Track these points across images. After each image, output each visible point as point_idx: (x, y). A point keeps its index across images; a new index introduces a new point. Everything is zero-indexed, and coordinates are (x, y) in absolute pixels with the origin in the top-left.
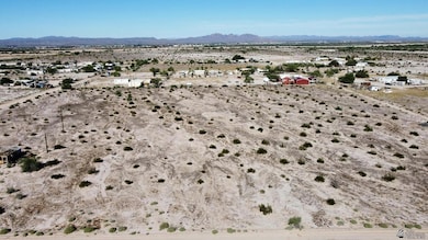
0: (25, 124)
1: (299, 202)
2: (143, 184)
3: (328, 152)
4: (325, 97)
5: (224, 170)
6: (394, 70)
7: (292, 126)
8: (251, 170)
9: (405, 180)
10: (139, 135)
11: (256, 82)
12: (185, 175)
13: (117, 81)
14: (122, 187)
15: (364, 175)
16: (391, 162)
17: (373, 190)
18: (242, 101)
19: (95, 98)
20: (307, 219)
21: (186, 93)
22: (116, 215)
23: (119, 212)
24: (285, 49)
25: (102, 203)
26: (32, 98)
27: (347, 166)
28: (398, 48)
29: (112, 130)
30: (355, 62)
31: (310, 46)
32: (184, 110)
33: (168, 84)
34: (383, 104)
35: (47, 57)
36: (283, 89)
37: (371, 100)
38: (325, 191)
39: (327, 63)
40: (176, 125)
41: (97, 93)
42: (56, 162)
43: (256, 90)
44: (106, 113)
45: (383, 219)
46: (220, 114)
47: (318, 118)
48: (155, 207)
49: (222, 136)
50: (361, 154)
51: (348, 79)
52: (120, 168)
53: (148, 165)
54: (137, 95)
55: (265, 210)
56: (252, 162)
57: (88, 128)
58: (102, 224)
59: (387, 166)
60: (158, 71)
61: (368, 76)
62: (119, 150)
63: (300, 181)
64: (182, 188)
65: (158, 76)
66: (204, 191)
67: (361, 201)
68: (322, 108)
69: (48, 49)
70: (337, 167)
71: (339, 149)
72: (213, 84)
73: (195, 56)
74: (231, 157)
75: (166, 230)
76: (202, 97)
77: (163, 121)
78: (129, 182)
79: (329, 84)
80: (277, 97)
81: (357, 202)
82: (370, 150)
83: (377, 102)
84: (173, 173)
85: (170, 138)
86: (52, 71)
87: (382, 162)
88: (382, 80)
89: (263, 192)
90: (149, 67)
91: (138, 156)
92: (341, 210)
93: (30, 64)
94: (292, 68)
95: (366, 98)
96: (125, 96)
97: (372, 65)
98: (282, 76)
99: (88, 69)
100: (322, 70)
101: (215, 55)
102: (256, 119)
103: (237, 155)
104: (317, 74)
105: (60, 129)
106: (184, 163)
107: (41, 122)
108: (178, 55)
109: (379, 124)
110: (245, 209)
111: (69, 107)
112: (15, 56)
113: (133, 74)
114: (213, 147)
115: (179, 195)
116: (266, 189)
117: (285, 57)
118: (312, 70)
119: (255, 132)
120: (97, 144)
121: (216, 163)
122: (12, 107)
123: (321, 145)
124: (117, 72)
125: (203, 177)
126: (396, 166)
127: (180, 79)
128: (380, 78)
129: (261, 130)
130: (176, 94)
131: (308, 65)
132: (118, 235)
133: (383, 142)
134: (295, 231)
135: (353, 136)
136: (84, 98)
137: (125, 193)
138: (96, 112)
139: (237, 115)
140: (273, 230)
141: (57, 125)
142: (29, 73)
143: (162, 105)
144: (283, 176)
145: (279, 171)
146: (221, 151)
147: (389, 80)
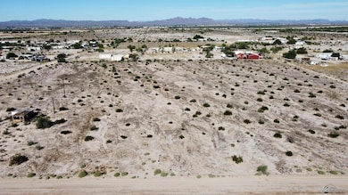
0: (32, 91)
1: (263, 154)
2: (135, 138)
3: (281, 114)
4: (274, 69)
5: (199, 128)
6: (328, 48)
7: (250, 93)
8: (221, 128)
9: (347, 137)
10: (127, 100)
11: (215, 58)
12: (169, 132)
13: (102, 56)
14: (119, 141)
15: (313, 132)
16: (334, 122)
17: (322, 145)
18: (206, 73)
19: (86, 69)
20: (271, 168)
21: (159, 66)
22: (117, 163)
23: (120, 161)
24: (235, 30)
25: (105, 153)
26: (35, 69)
27: (299, 126)
28: (328, 30)
29: (104, 95)
30: (294, 42)
31: (257, 28)
32: (160, 79)
33: (144, 58)
34: (322, 75)
35: (42, 36)
36: (238, 63)
37: (311, 72)
38: (282, 145)
39: (271, 42)
40: (154, 91)
41: (87, 66)
42: (63, 121)
43: (216, 64)
44: (97, 81)
45: (333, 168)
46: (190, 83)
47: (270, 87)
48: (148, 156)
49: (194, 101)
50: (308, 115)
51: (290, 55)
52: (115, 126)
53: (137, 123)
54: (119, 67)
55: (237, 160)
56: (221, 122)
57: (85, 94)
58: (108, 170)
59: (331, 126)
60: (134, 47)
61: (306, 53)
62: (112, 111)
63: (262, 137)
64: (167, 142)
65: (134, 52)
66: (186, 145)
67: (313, 153)
68: (272, 78)
69: (41, 30)
70: (290, 126)
71: (291, 113)
72: (181, 59)
73: (162, 36)
74: (203, 118)
75: (159, 175)
76: (172, 69)
77: (143, 89)
78: (124, 137)
79: (275, 59)
80: (235, 69)
81: (310, 154)
82: (316, 112)
83: (317, 74)
84: (158, 130)
85: (151, 102)
86: (48, 48)
87: (326, 122)
88: (319, 56)
89: (233, 145)
90: (128, 44)
91: (128, 116)
92: (297, 160)
93: (29, 42)
94: (243, 46)
95: (307, 70)
96: (110, 68)
97: (309, 43)
98: (237, 52)
99: (77, 46)
100: (268, 48)
101: (178, 35)
102: (219, 87)
103: (208, 116)
104: (263, 51)
105: (62, 95)
106: (166, 123)
107: (45, 89)
108: (147, 34)
109: (321, 92)
110: (221, 159)
111: (65, 77)
112: (14, 35)
113: (114, 50)
114: (188, 109)
115: (167, 148)
116: (236, 143)
117: (237, 37)
118: (260, 47)
119: (220, 98)
120: (94, 107)
121: (192, 123)
122: (20, 77)
123: (275, 109)
124: (101, 50)
125: (183, 133)
126: (338, 126)
127: (153, 54)
128: (317, 55)
129: (225, 96)
130: (151, 66)
131: (256, 44)
132: (122, 179)
133: (326, 106)
134: (263, 177)
135: (301, 101)
136: (77, 70)
137: (122, 146)
138: (89, 81)
139: (204, 84)
140: (243, 176)
141: (60, 91)
142: (29, 49)
143: (141, 76)
144: (248, 133)
145: (244, 129)
146: (194, 113)
147: (325, 56)
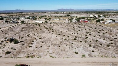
0: (13, 32)
1: (85, 51)
2: (45, 46)
3: (93, 39)
4: (92, 26)
5: (65, 44)
6: (111, 18)
7: (83, 33)
8: (72, 44)
9: (113, 46)
10: (43, 35)
11: (73, 22)
12: (55, 45)
13: (36, 21)
14: (39, 48)
15: (102, 45)
16: (109, 42)
17: (104, 49)
18: (70, 27)
19: (30, 26)
20: (87, 55)
21: (54, 24)
22: (39, 54)
24: (81, 13)
25: (35, 51)
26: (14, 26)
27: (98, 43)
28: (113, 13)
29: (36, 34)
30: (101, 16)
31: (88, 12)
32: (54, 29)
33: (49, 22)
34: (108, 27)
35: (16, 15)
36: (81, 23)
38: (91, 48)
39: (93, 17)
40: (52, 33)
41: (31, 25)
42: (22, 42)
43: (73, 24)
44: (34, 29)
45: (106, 55)
46: (64, 30)
47: (90, 31)
48: (48, 52)
49: (65, 35)
50: (101, 40)
51: (98, 21)
52: (39, 43)
53: (46, 42)
54: (41, 25)
55: (76, 53)
56: (73, 42)
57: (30, 33)
58: (35, 56)
59: (108, 43)
60: (47, 19)
61: (104, 20)
62: (38, 38)
63: (85, 46)
64: (55, 48)
66: (60, 49)
67: (101, 51)
68: (91, 28)
69: (16, 13)
70: (95, 43)
71: (95, 39)
72: (62, 22)
73: (56, 15)
74: (67, 41)
75: (51, 57)
77: (49, 32)
78: (41, 46)
79: (93, 22)
80: (79, 26)
81: (100, 52)
82: (104, 39)
83: (106, 27)
84: (52, 44)
85: (51, 36)
86: (18, 19)
87: (107, 42)
88: (108, 21)
89: (75, 49)
90: (45, 17)
91: (43, 40)
92: (95, 53)
93: (12, 17)
94: (83, 18)
95: (103, 26)
96: (38, 25)
97: (105, 17)
98: (80, 20)
99: (28, 18)
100: (91, 19)
101: (62, 15)
102: (74, 31)
103: (69, 40)
104: (90, 20)
105: (22, 34)
106: (55, 42)
107: (17, 32)
108: (52, 14)
109: (107, 33)
110: (71, 53)
111: (24, 28)
112: (7, 15)
113: (40, 19)
114: (62, 38)
115: (54, 50)
116: (76, 48)
117: (81, 15)
118: (89, 18)
119: (73, 34)
120: (32, 37)
121: (63, 42)
122: (9, 28)
123: (91, 38)
125: (60, 45)
126: (110, 43)
127: (53, 21)
128: (107, 21)
129: (75, 34)
130: (52, 25)
131: (88, 17)
132: (40, 58)
133: (107, 37)
134: (84, 58)
135: (99, 36)
136: (28, 26)
137: (40, 49)
138: (31, 29)
139: (68, 30)
140: (78, 58)
141: (22, 32)
142: (12, 19)
143: (48, 28)
144: (81, 45)
145: (79, 44)
146: (64, 39)
147: (110, 21)
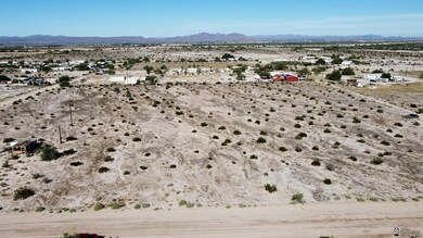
0: (32, 119)
1: (299, 183)
2: (156, 168)
3: (321, 141)
4: (315, 93)
5: (229, 157)
6: (378, 68)
7: (287, 119)
8: (253, 157)
9: (392, 164)
10: (145, 128)
11: (248, 80)
12: (194, 161)
13: (113, 79)
14: (138, 172)
15: (355, 159)
16: (379, 148)
17: (364, 172)
18: (237, 97)
19: (95, 94)
20: (307, 196)
21: (183, 89)
22: (137, 195)
23: (140, 193)
25: (123, 185)
26: (33, 94)
27: (340, 153)
28: (381, 47)
29: (118, 123)
30: (341, 61)
31: (297, 45)
32: (183, 105)
33: (163, 81)
34: (369, 98)
35: (37, 56)
36: (274, 85)
37: (357, 95)
38: (321, 172)
39: (313, 61)
40: (177, 118)
41: (96, 90)
42: (71, 152)
43: (248, 86)
44: (109, 108)
45: (373, 195)
46: (217, 109)
47: (310, 112)
48: (171, 188)
49: (223, 128)
50: (351, 142)
51: (335, 77)
52: (133, 156)
53: (158, 153)
54: (135, 91)
55: (270, 189)
56: (254, 150)
57: (95, 122)
58: (127, 203)
59: (375, 152)
60: (152, 68)
61: (353, 74)
62: (129, 140)
63: (299, 165)
64: (193, 172)
65: (152, 74)
66: (213, 175)
67: (354, 181)
68: (312, 103)
69: (37, 48)
70: (330, 153)
71: (332, 138)
72: (207, 81)
73: (185, 55)
74: (233, 146)
75: (185, 206)
76: (198, 93)
77: (164, 116)
78: (142, 168)
79: (317, 81)
80: (270, 93)
81: (350, 182)
82: (359, 138)
83: (363, 97)
84: (182, 160)
85: (174, 130)
86: (47, 70)
87: (370, 148)
88: (367, 76)
89: (266, 174)
90: (144, 64)
91: (147, 146)
92: (336, 188)
93: (22, 63)
94: (281, 66)
95: (353, 93)
96: (123, 92)
97: (357, 63)
98: (273, 74)
99: (82, 67)
100: (309, 68)
101: (204, 54)
102: (252, 113)
103: (239, 144)
104: (303, 73)
105: (68, 123)
106: (192, 152)
107: (48, 117)
108: (167, 54)
109: (366, 117)
110: (253, 188)
111: (71, 103)
112: (3, 54)
113: (128, 71)
114: (216, 137)
115: (192, 178)
116: (269, 172)
117: (273, 56)
118: (300, 68)
119: (253, 124)
120: (107, 136)
121: (220, 151)
122: (15, 103)
123: (315, 135)
124: (112, 72)
125: (211, 163)
126: (383, 152)
127: (174, 76)
128: (365, 75)
129: (258, 122)
130: (172, 90)
131: (296, 64)
132: (143, 211)
133: (371, 132)
134: (299, 205)
135: (343, 127)
136: (84, 95)
137: (142, 177)
138: (99, 107)
139: (234, 109)
140: (279, 205)
141: (65, 119)
142: (23, 71)
143: (161, 101)
144: (283, 162)
145: (278, 157)
146: (224, 141)
147: (374, 77)
